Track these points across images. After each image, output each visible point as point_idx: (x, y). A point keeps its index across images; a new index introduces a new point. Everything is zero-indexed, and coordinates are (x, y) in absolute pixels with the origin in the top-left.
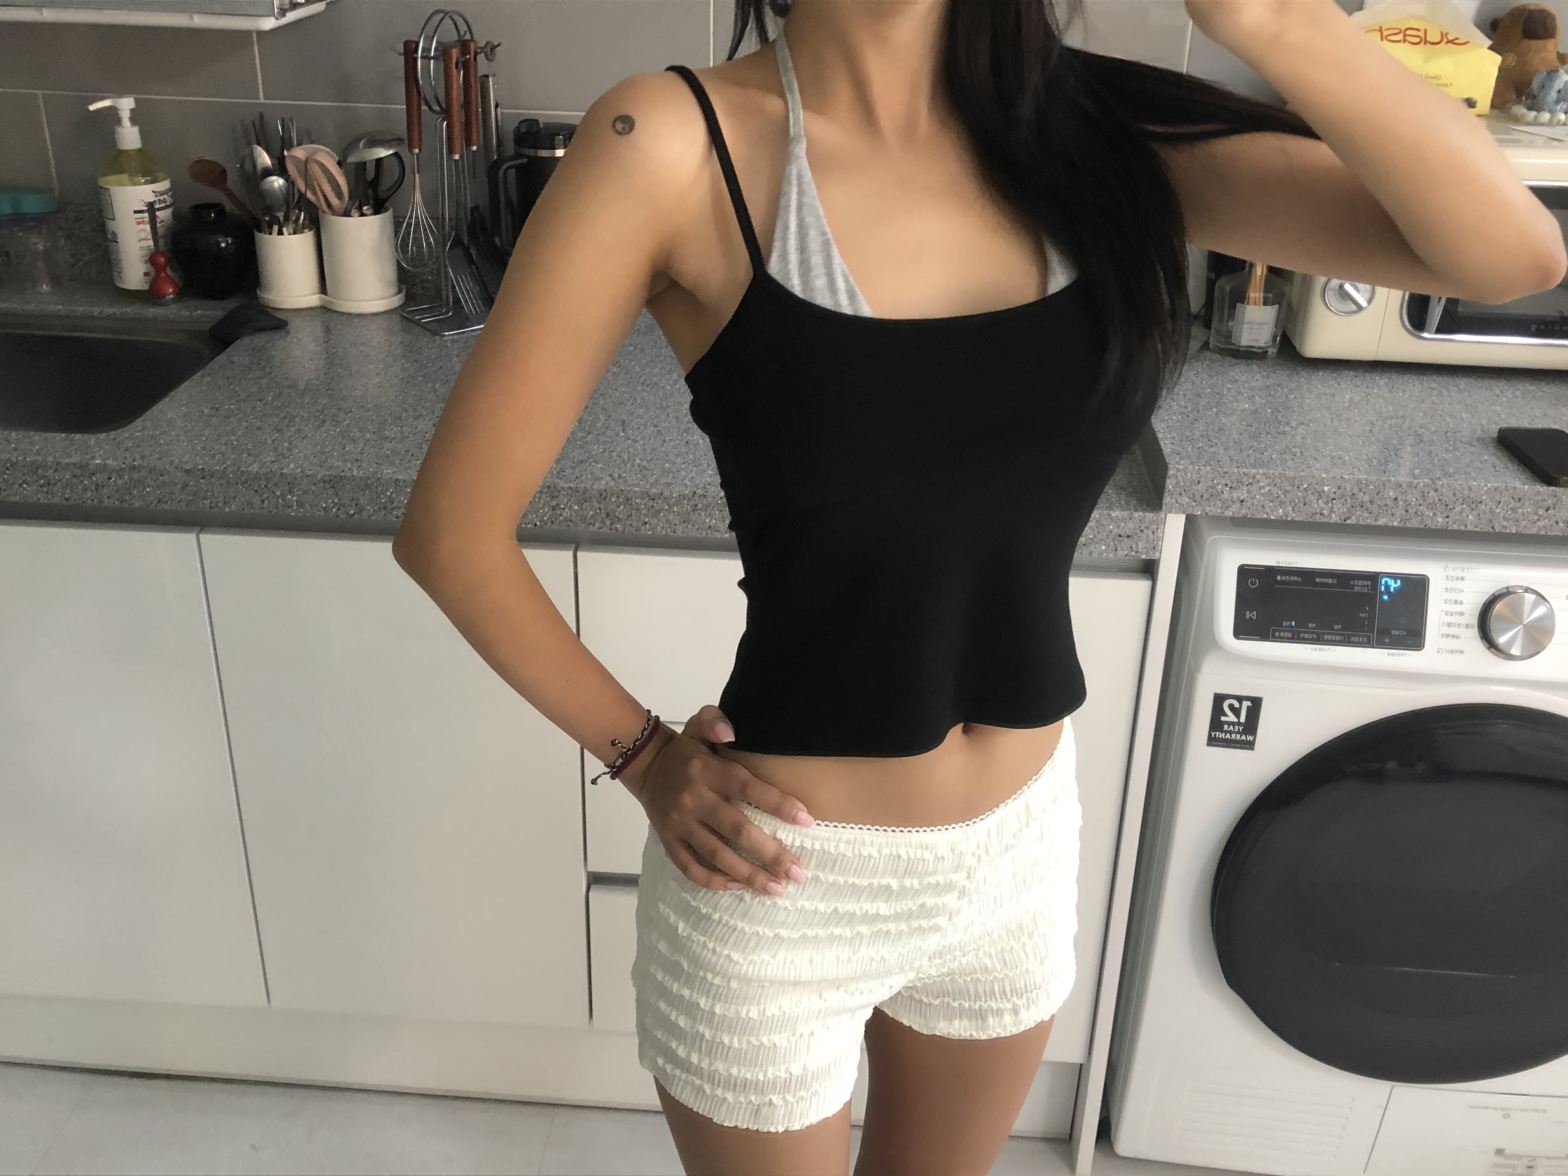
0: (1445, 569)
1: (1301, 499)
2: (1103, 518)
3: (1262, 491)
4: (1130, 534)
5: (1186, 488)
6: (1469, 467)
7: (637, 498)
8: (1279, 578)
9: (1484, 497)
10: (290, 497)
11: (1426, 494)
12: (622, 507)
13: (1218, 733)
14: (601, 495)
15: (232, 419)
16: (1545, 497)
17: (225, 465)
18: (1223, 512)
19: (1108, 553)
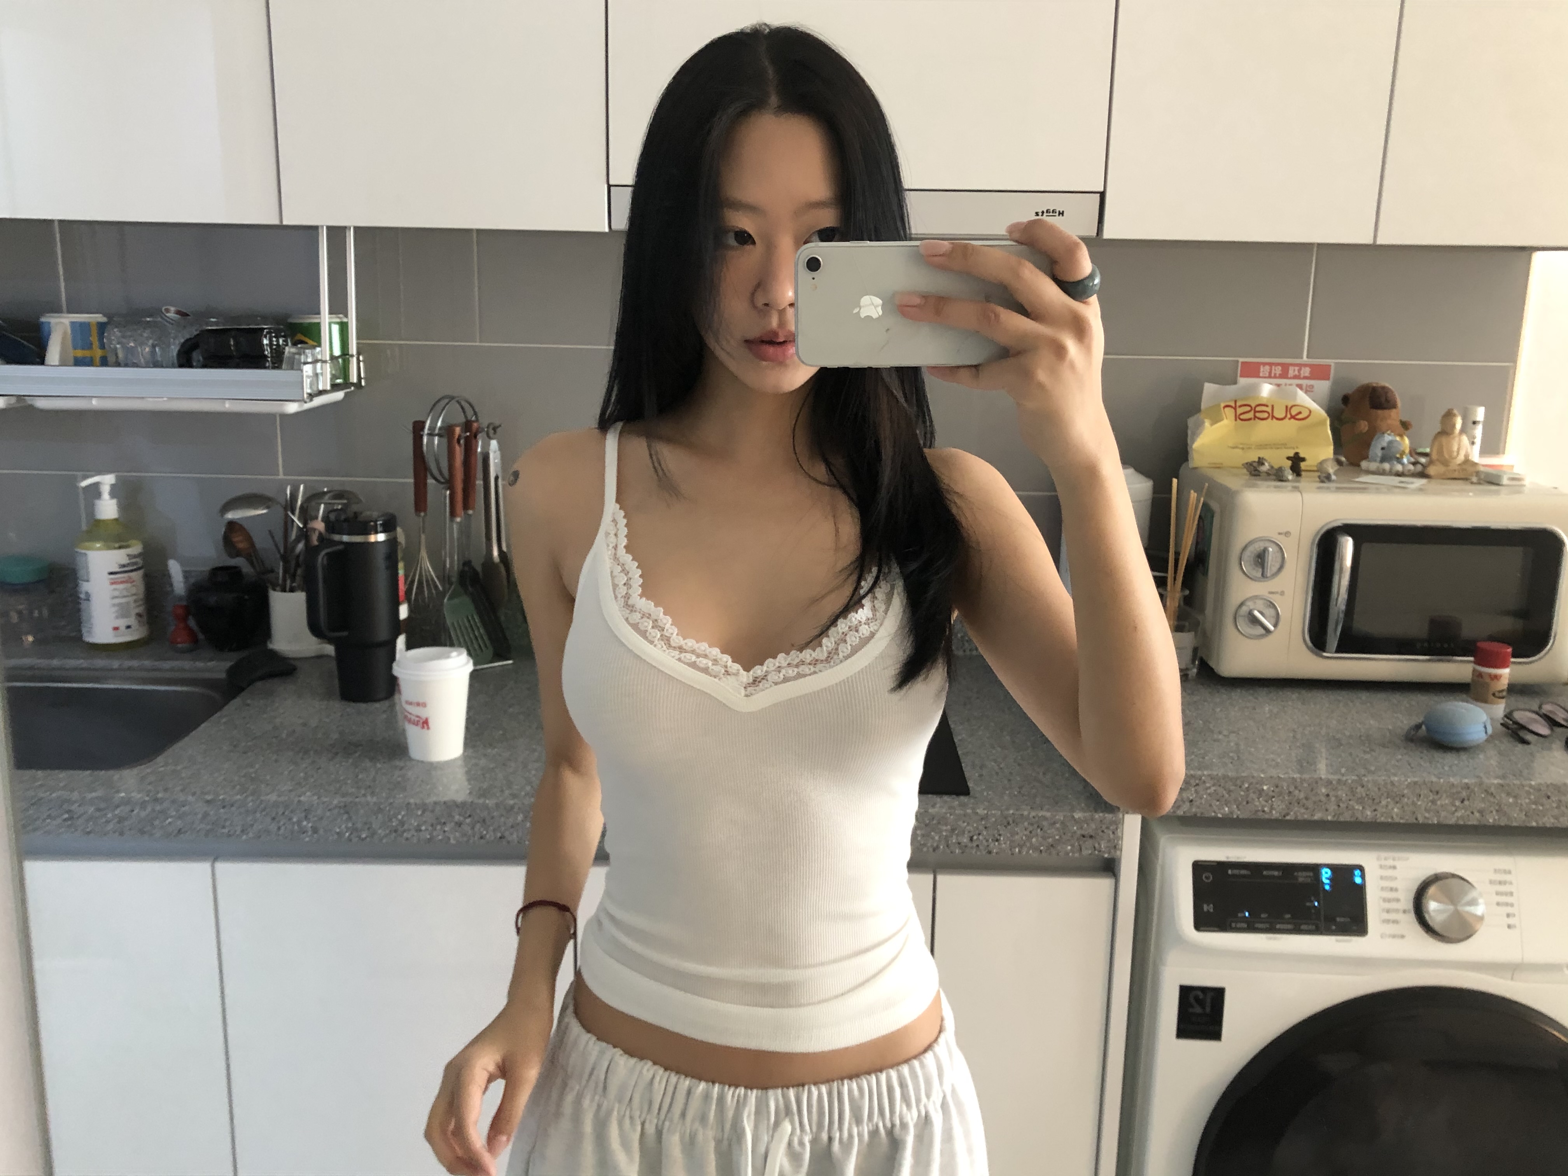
0: (1378, 859)
1: (1243, 798)
2: (1067, 819)
3: (1209, 791)
4: (1092, 834)
6: (1387, 765)
8: (1230, 872)
9: (1406, 791)
10: (305, 823)
11: (1354, 789)
13: (1186, 1026)
15: (249, 754)
16: (1459, 789)
17: (245, 794)
18: (1174, 812)
19: (1073, 853)
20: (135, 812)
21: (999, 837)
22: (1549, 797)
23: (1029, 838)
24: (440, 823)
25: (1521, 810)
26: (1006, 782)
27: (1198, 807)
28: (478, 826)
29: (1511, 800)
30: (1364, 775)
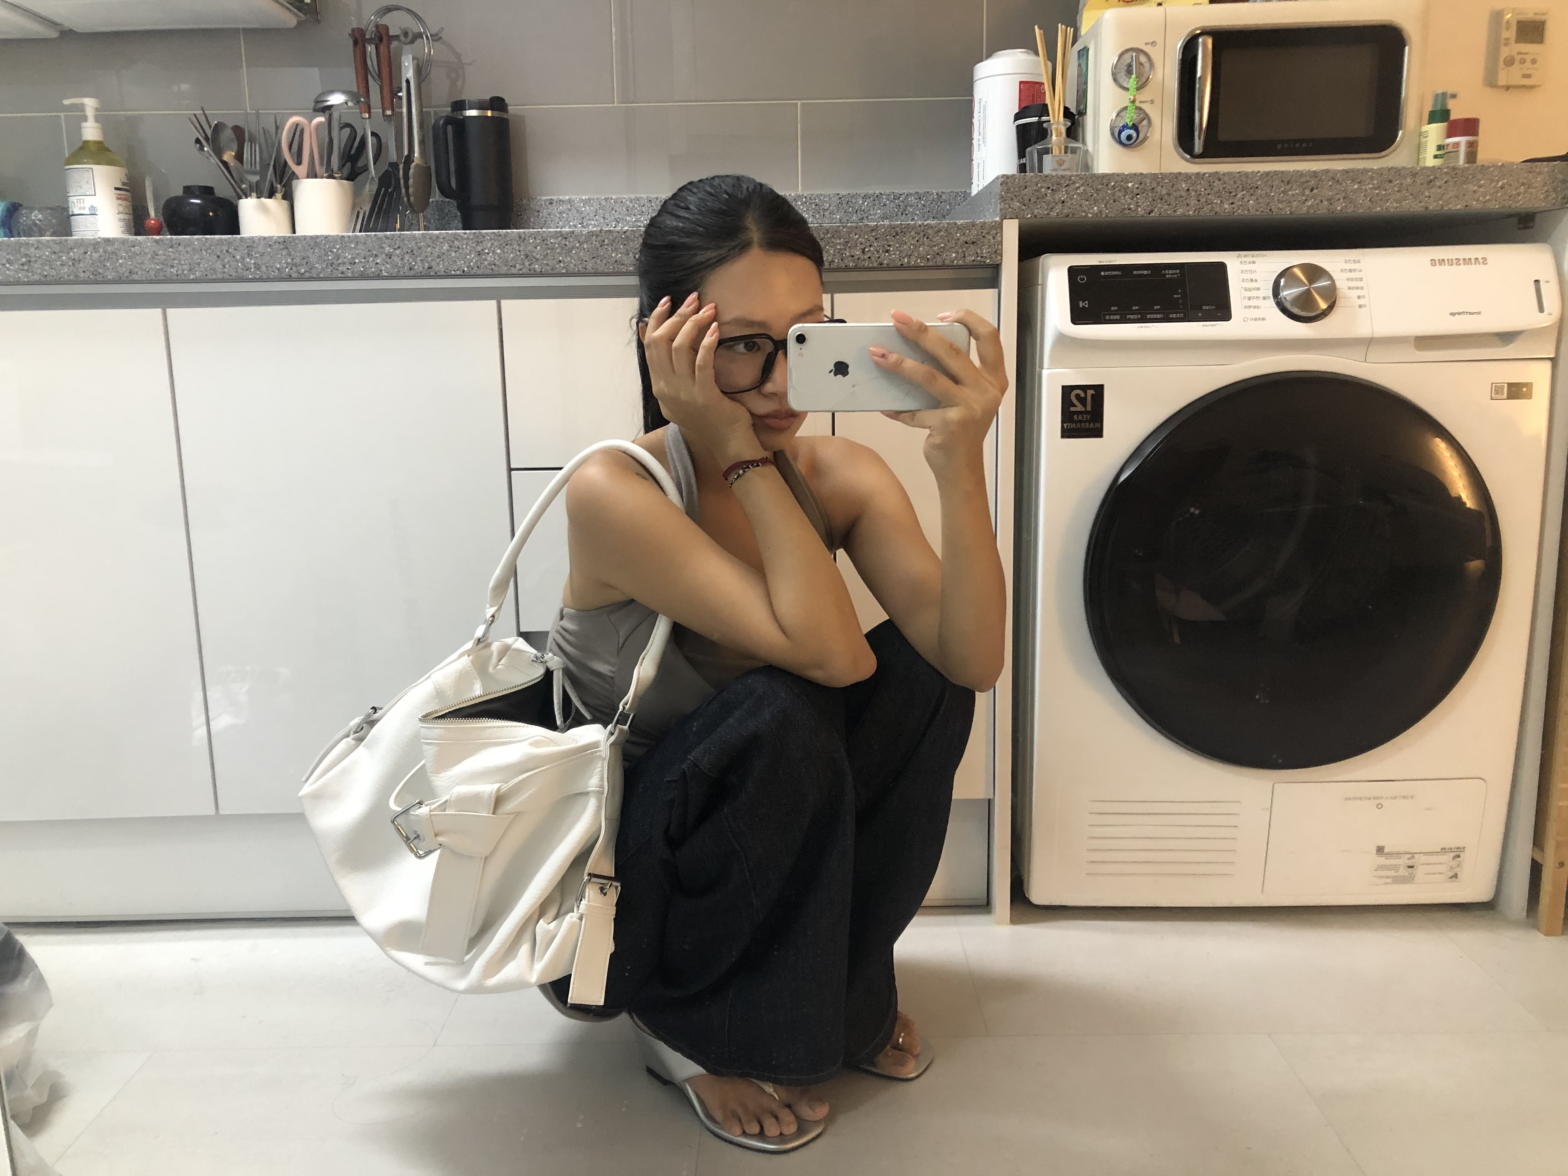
0: (1238, 257)
1: (1110, 196)
2: (950, 226)
3: (1078, 191)
4: (974, 240)
5: (1016, 194)
7: (552, 237)
8: (1102, 273)
9: (1259, 183)
10: (248, 260)
11: (1211, 184)
12: (539, 248)
13: (1069, 424)
14: (520, 238)
16: (1308, 178)
18: (1048, 214)
19: (957, 260)
20: (89, 253)
21: (888, 248)
22: (1390, 181)
23: (916, 247)
25: (1365, 196)
27: (1070, 208)
28: (407, 257)
29: (1355, 187)
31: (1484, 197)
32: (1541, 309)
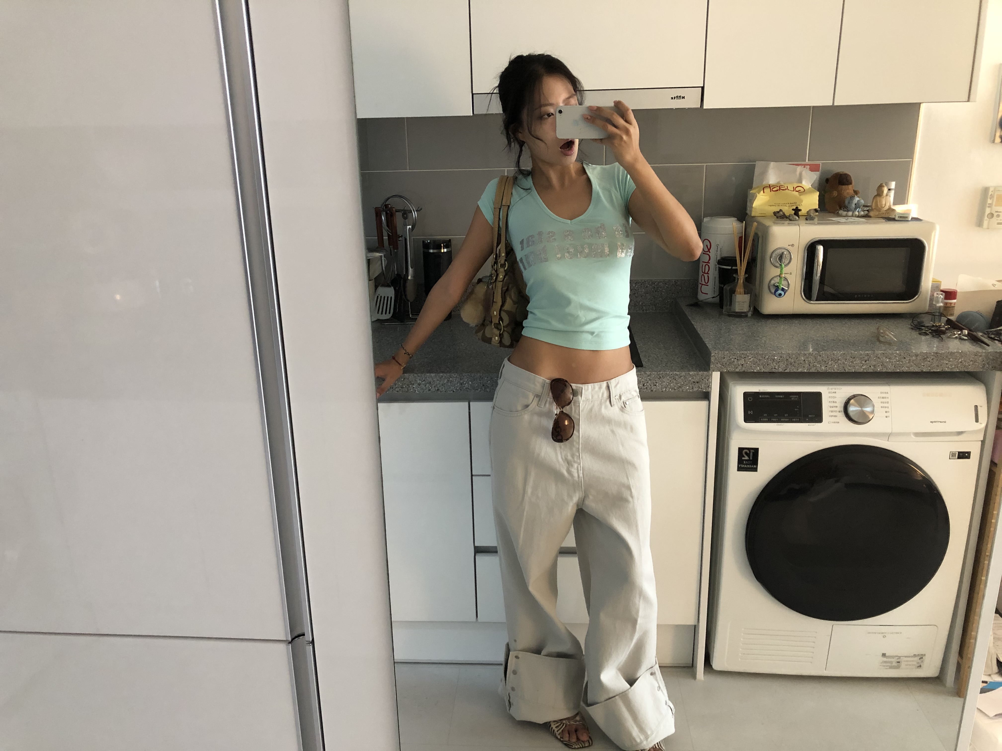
0: (828, 389)
1: (766, 363)
2: (686, 375)
3: (750, 360)
4: (698, 381)
5: (719, 361)
6: (833, 347)
8: (760, 396)
9: (840, 358)
11: (816, 358)
12: (489, 382)
13: (741, 465)
14: (481, 377)
16: (864, 356)
18: (735, 370)
19: (689, 390)
22: (905, 358)
23: (669, 384)
24: (411, 384)
25: (892, 365)
26: (660, 362)
28: (427, 385)
29: (887, 360)
30: (821, 351)
31: (951, 366)
32: (977, 421)
